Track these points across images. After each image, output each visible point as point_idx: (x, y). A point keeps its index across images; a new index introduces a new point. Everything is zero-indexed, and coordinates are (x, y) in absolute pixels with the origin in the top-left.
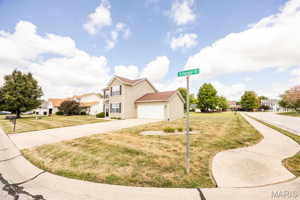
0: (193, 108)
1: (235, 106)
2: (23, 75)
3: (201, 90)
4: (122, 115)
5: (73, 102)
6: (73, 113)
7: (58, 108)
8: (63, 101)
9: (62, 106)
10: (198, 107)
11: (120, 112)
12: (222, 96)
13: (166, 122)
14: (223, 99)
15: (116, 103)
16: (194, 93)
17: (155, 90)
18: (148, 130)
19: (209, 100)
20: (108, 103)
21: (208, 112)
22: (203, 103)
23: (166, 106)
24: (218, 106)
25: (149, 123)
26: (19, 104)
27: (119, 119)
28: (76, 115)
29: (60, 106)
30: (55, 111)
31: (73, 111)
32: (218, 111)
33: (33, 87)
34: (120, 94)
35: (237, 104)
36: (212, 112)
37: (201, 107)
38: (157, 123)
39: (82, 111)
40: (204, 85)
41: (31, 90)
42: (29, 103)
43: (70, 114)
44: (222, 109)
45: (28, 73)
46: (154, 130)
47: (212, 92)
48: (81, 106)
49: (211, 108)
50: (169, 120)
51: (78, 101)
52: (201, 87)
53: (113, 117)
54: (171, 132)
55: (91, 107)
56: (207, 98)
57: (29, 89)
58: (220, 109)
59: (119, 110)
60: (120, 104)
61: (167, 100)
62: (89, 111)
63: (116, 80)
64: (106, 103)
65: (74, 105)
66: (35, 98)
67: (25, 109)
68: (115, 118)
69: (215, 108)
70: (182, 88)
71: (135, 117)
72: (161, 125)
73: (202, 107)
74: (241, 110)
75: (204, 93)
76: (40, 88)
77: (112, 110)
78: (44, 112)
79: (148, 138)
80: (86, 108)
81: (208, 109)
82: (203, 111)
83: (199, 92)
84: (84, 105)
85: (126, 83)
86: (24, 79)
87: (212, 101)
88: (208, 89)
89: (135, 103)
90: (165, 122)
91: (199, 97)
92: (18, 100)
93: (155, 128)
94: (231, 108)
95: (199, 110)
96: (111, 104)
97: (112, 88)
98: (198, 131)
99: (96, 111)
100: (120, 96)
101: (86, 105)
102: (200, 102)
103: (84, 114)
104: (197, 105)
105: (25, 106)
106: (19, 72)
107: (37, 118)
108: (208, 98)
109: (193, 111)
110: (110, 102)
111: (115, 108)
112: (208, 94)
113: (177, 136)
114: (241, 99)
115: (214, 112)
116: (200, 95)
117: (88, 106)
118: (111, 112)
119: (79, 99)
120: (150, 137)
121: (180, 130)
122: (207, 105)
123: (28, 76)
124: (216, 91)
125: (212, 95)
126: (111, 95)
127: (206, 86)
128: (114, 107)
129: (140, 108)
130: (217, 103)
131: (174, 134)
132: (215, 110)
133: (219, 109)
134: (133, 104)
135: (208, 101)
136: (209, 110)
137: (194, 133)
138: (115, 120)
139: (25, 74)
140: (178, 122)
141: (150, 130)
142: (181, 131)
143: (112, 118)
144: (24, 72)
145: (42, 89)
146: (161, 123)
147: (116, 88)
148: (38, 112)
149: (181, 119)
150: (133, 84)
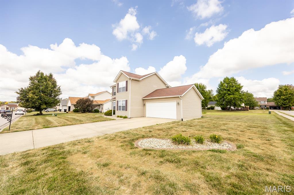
0: (212, 106)
1: (266, 103)
2: (45, 75)
3: (221, 85)
4: (128, 113)
5: (87, 100)
6: (87, 111)
7: (74, 106)
8: (79, 99)
9: (77, 104)
10: (218, 105)
11: (126, 110)
12: (247, 91)
13: (179, 124)
14: (249, 96)
15: (122, 100)
16: (212, 90)
17: (167, 86)
18: (150, 137)
19: (232, 96)
20: (115, 100)
21: (230, 110)
22: (224, 100)
23: (178, 103)
24: (243, 103)
25: (156, 124)
26: (40, 101)
27: (125, 117)
28: (89, 112)
29: (76, 103)
30: (73, 108)
31: (87, 108)
32: (244, 109)
33: (53, 86)
34: (127, 90)
35: (269, 100)
36: (236, 110)
37: (221, 105)
38: (166, 124)
39: (96, 109)
40: (225, 79)
41: (50, 89)
42: (49, 101)
43: (84, 111)
44: (249, 107)
45: (49, 74)
46: (158, 137)
47: (235, 87)
48: (94, 103)
49: (235, 105)
50: (182, 120)
51: (91, 99)
52: (221, 82)
53: (120, 115)
54: (184, 144)
55: (104, 105)
56: (229, 94)
57: (49, 88)
58: (247, 106)
59: (125, 108)
60: (126, 101)
61: (179, 96)
62: (102, 109)
63: (122, 75)
64: (113, 101)
65: (88, 102)
66: (55, 96)
67: (45, 106)
68: (121, 117)
69: (240, 106)
70: (198, 84)
71: (144, 116)
72: (172, 128)
73: (223, 105)
74: (275, 108)
75: (225, 88)
76: (59, 88)
77: (119, 108)
78: (65, 110)
79: (142, 156)
80: (99, 105)
81: (230, 107)
82: (224, 109)
83: (218, 87)
84: (97, 103)
85: (132, 78)
86: (45, 79)
87: (236, 97)
88: (231, 84)
89: (143, 100)
90: (177, 124)
91: (219, 93)
92: (40, 98)
93: (161, 132)
94: (261, 106)
95: (219, 108)
96: (118, 101)
97: (118, 84)
98: (230, 143)
99: (108, 109)
100: (127, 92)
101: (99, 103)
102: (221, 99)
103: (97, 111)
104: (216, 102)
105: (46, 103)
106: (41, 73)
107: (53, 115)
108: (231, 95)
109: (212, 108)
110: (117, 100)
111: (122, 106)
112: (230, 89)
113: (194, 154)
114: (275, 95)
115: (238, 110)
116: (219, 91)
117: (101, 103)
118: (117, 110)
119: (93, 97)
120: (146, 154)
121: (200, 141)
122: (230, 102)
123: (49, 77)
124: (241, 85)
125: (236, 90)
126: (118, 92)
127: (227, 80)
128: (120, 104)
129: (148, 105)
130: (243, 100)
131: (190, 147)
132: (240, 108)
133: (245, 107)
134: (141, 101)
135: (231, 98)
136: (232, 108)
137: (225, 148)
138: (121, 118)
139: (47, 75)
140: (195, 124)
141: (152, 136)
142: (202, 143)
143: (118, 117)
144: (46, 73)
145: (60, 88)
146: (171, 125)
147: (122, 84)
148: (61, 110)
149: (199, 119)
150: (141, 79)
